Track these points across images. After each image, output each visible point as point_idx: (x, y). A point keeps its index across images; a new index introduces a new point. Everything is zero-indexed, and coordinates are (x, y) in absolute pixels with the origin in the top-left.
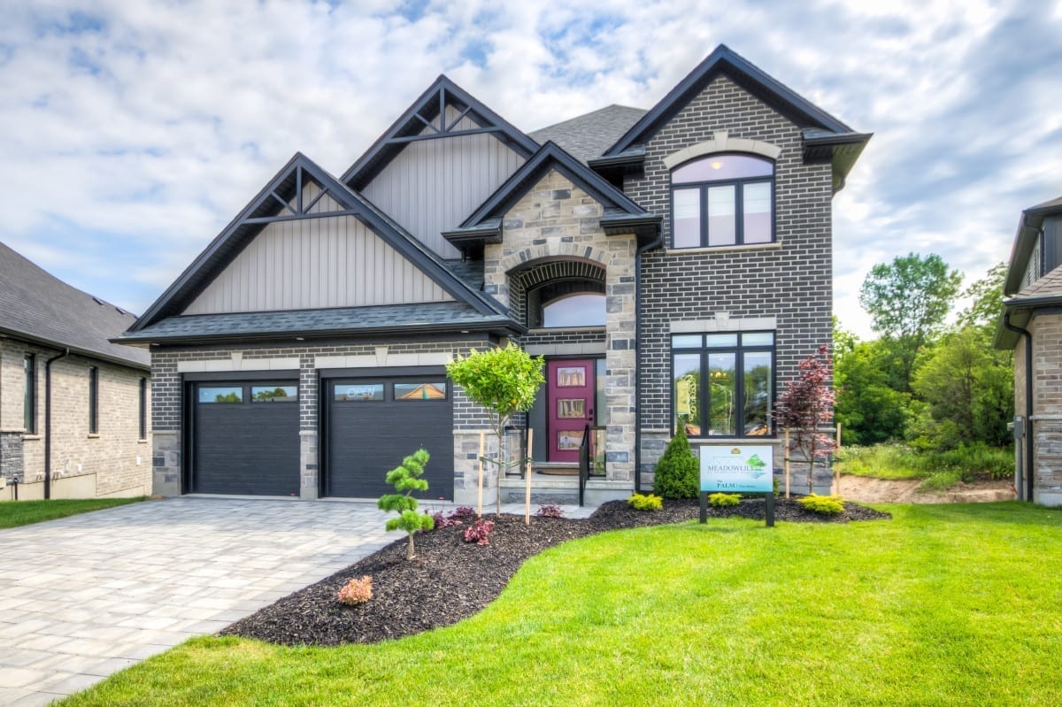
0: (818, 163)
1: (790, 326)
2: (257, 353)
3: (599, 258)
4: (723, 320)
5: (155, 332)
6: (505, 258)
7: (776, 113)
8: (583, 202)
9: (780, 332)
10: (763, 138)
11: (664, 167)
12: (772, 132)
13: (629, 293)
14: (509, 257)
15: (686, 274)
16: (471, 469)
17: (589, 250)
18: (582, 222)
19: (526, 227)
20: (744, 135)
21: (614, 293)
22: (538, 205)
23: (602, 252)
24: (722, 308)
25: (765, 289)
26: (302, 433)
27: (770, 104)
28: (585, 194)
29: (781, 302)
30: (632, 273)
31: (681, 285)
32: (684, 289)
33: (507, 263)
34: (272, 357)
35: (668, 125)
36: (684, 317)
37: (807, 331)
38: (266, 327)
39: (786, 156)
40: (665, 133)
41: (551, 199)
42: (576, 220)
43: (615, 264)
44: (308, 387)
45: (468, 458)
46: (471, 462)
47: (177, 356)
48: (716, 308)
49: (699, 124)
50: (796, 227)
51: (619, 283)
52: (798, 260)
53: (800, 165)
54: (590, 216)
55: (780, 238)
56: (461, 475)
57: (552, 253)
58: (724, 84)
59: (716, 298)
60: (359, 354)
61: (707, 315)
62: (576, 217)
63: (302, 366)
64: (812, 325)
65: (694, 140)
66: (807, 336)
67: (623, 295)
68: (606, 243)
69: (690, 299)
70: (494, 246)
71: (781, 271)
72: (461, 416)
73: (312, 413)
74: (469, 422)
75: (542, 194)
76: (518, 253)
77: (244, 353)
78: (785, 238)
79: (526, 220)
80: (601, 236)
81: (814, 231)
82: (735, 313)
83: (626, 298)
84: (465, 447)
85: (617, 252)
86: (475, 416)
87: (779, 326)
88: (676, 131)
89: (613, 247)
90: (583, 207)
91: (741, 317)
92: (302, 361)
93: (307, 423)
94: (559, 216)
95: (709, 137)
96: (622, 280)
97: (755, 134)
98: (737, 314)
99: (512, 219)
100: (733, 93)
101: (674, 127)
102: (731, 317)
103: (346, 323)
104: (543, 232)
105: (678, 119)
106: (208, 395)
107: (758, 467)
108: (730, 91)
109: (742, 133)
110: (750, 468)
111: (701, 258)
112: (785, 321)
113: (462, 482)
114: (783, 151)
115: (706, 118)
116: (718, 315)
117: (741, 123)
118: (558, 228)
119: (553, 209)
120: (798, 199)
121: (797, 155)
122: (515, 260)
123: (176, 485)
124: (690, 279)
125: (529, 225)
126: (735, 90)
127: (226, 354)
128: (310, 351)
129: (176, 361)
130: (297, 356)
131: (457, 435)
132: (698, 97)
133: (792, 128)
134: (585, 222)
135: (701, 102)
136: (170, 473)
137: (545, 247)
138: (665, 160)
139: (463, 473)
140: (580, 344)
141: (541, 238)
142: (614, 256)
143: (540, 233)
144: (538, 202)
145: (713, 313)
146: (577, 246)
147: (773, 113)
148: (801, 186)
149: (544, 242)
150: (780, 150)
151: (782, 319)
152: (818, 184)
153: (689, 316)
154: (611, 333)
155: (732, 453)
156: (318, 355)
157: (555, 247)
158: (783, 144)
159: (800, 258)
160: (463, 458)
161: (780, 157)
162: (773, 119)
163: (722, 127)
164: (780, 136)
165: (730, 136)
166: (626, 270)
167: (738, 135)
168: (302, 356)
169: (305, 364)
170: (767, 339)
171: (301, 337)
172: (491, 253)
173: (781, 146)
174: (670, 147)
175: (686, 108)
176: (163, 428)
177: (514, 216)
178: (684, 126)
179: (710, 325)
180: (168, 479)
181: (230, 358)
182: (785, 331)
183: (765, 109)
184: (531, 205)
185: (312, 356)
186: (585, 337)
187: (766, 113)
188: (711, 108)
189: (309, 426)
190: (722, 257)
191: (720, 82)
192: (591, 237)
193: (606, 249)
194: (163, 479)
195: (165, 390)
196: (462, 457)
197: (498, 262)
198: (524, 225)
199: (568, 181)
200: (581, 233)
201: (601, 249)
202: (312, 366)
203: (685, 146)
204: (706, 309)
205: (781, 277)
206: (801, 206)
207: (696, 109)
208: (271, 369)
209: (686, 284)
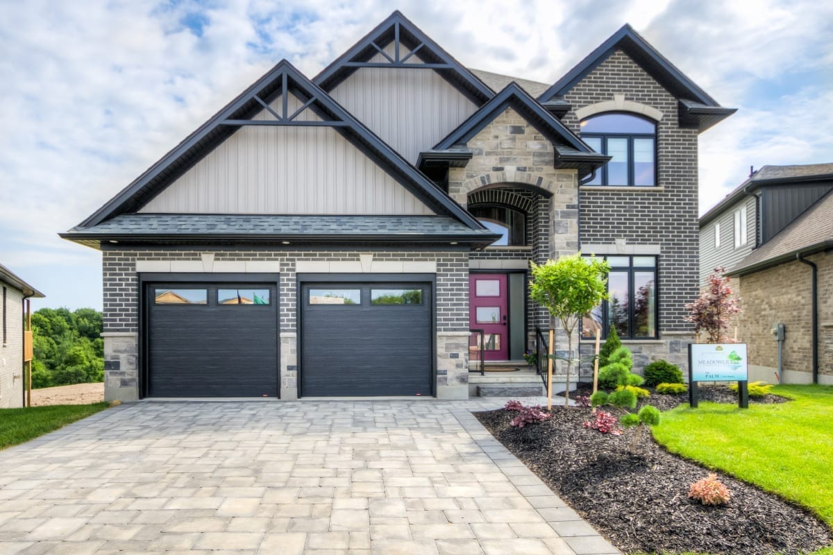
0: (689, 128)
1: (670, 252)
2: (231, 255)
3: (549, 186)
4: (621, 245)
5: (113, 228)
6: (467, 180)
7: (659, 85)
8: (535, 139)
9: (663, 256)
10: (650, 103)
11: (576, 118)
12: (656, 99)
13: (573, 218)
14: (472, 180)
15: (594, 207)
16: (453, 367)
17: (540, 179)
18: (534, 154)
19: (486, 155)
20: (637, 99)
21: (562, 217)
22: (497, 137)
23: (551, 182)
24: (620, 236)
25: (652, 222)
26: (282, 335)
27: (655, 77)
28: (537, 131)
29: (664, 234)
30: (575, 202)
31: (589, 215)
32: (592, 219)
33: (470, 185)
34: (249, 260)
35: (579, 84)
36: (592, 241)
37: (681, 257)
38: (249, 229)
39: (667, 120)
40: (577, 90)
41: (508, 133)
42: (529, 153)
43: (562, 193)
44: (288, 290)
45: (451, 357)
46: (454, 361)
47: (136, 255)
48: (616, 235)
49: (603, 86)
50: (674, 176)
51: (565, 209)
52: (675, 201)
53: (677, 128)
54: (541, 151)
55: (663, 183)
56: (445, 373)
57: (509, 180)
58: (621, 57)
59: (616, 227)
60: (343, 260)
61: (609, 240)
62: (528, 150)
63: (282, 270)
64: (685, 253)
65: (598, 98)
66: (681, 261)
67: (569, 220)
68: (554, 174)
69: (596, 227)
70: (458, 169)
71: (663, 209)
72: (445, 320)
73: (293, 315)
74: (452, 325)
75: (500, 128)
76: (479, 177)
77: (216, 255)
78: (666, 183)
79: (486, 149)
80: (550, 169)
81: (687, 180)
82: (630, 240)
83: (571, 222)
84: (447, 347)
85: (563, 183)
86: (457, 320)
87: (662, 252)
88: (585, 90)
89: (561, 179)
90: (536, 142)
91: (635, 243)
92: (282, 265)
93: (288, 326)
94: (515, 148)
95: (610, 98)
96: (568, 207)
97: (645, 99)
98: (631, 241)
99: (473, 146)
100: (628, 64)
101: (584, 86)
102: (627, 243)
103: (334, 229)
104: (501, 160)
105: (587, 80)
106: (165, 297)
107: (736, 361)
108: (626, 63)
109: (635, 97)
110: (730, 362)
111: (605, 194)
112: (667, 248)
113: (446, 379)
114: (664, 116)
115: (608, 82)
116: (618, 241)
117: (634, 89)
118: (515, 159)
119: (509, 141)
120: (676, 154)
121: (674, 120)
122: (476, 183)
123: (134, 389)
124: (596, 211)
125: (488, 154)
126: (630, 63)
127: (196, 255)
128: (291, 255)
129: (133, 260)
130: (277, 260)
131: (440, 336)
132: (602, 64)
133: (671, 99)
134: (537, 156)
135: (604, 68)
136: (127, 377)
137: (503, 174)
138: (577, 112)
139: (446, 371)
140: (500, 261)
141: (499, 166)
142: (561, 187)
143: (498, 161)
144: (496, 134)
145: (614, 240)
146: (530, 175)
147: (657, 85)
148: (677, 144)
149: (501, 169)
150: (662, 114)
151: (664, 246)
152: (689, 144)
153: (597, 241)
154: (560, 251)
155: (717, 350)
156: (298, 259)
157: (511, 174)
158: (665, 110)
159: (677, 200)
160: (447, 358)
161: (662, 120)
162: (657, 90)
163: (620, 91)
164: (662, 104)
165: (626, 99)
166: (572, 199)
167: (632, 99)
168: (282, 260)
169: (286, 268)
170: (650, 262)
171: (286, 240)
172: (455, 175)
173: (663, 111)
174: (580, 102)
175: (593, 72)
176: (118, 330)
177: (475, 144)
178: (592, 86)
179: (611, 249)
180: (124, 383)
181: (200, 259)
182: (666, 256)
183: (652, 81)
184: (491, 136)
185: (294, 260)
186: (504, 255)
187: (651, 85)
188: (612, 74)
189: (290, 328)
190: (620, 195)
191: (618, 55)
192: (542, 169)
193: (554, 179)
194: (119, 383)
195: (120, 290)
196: (445, 357)
197: (461, 183)
198: (484, 154)
199: (522, 119)
200: (534, 164)
201: (549, 180)
202: (294, 270)
203: (592, 102)
204: (608, 235)
205: (664, 214)
206: (678, 160)
207: (600, 74)
208: (248, 271)
209: (593, 215)
